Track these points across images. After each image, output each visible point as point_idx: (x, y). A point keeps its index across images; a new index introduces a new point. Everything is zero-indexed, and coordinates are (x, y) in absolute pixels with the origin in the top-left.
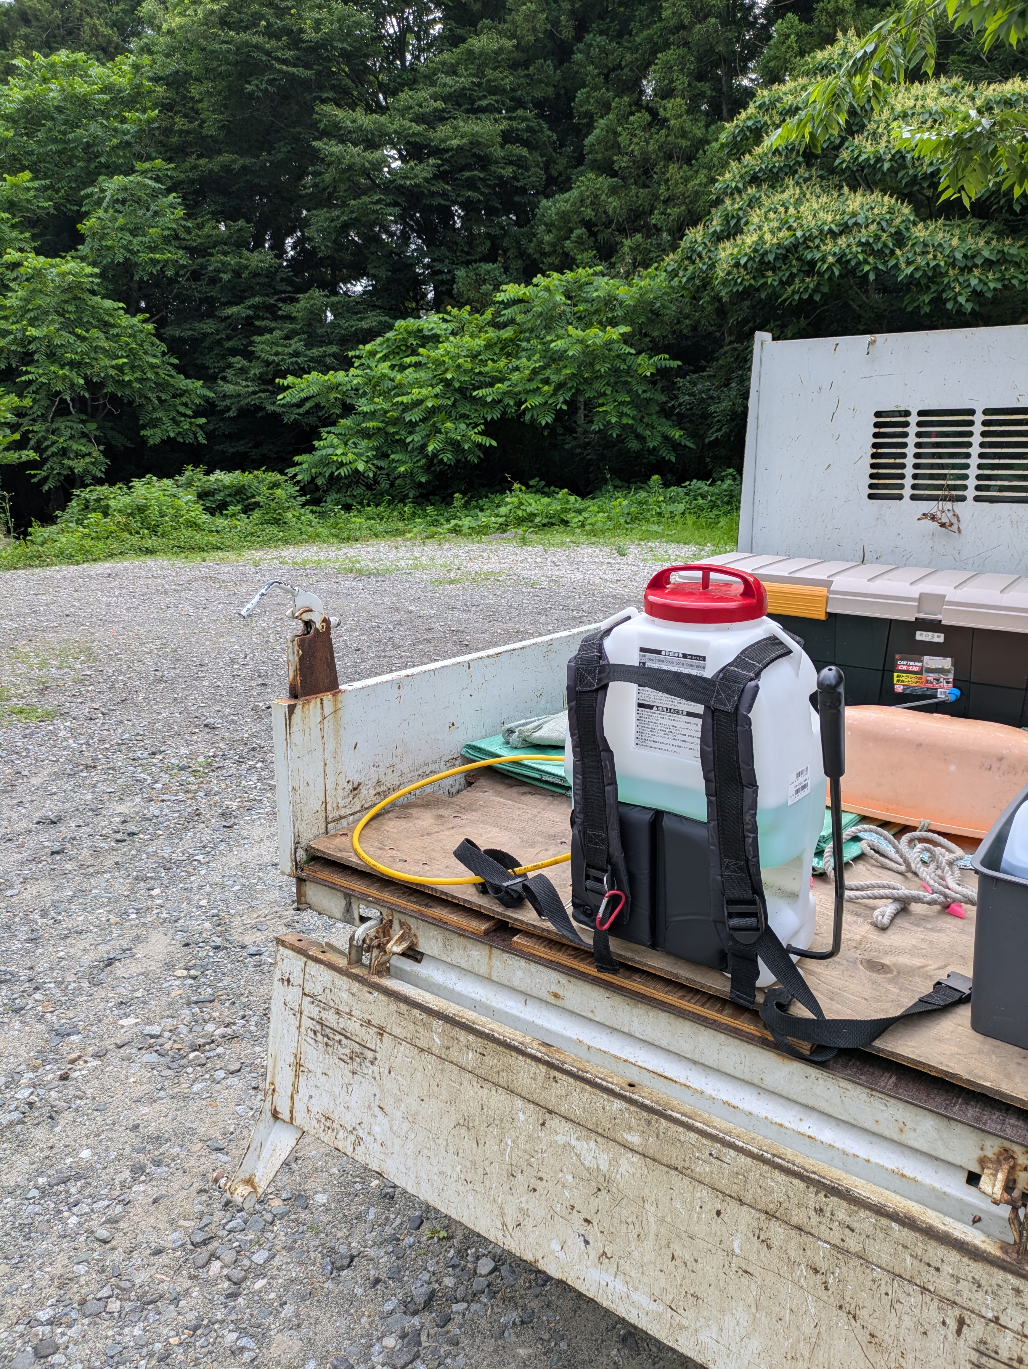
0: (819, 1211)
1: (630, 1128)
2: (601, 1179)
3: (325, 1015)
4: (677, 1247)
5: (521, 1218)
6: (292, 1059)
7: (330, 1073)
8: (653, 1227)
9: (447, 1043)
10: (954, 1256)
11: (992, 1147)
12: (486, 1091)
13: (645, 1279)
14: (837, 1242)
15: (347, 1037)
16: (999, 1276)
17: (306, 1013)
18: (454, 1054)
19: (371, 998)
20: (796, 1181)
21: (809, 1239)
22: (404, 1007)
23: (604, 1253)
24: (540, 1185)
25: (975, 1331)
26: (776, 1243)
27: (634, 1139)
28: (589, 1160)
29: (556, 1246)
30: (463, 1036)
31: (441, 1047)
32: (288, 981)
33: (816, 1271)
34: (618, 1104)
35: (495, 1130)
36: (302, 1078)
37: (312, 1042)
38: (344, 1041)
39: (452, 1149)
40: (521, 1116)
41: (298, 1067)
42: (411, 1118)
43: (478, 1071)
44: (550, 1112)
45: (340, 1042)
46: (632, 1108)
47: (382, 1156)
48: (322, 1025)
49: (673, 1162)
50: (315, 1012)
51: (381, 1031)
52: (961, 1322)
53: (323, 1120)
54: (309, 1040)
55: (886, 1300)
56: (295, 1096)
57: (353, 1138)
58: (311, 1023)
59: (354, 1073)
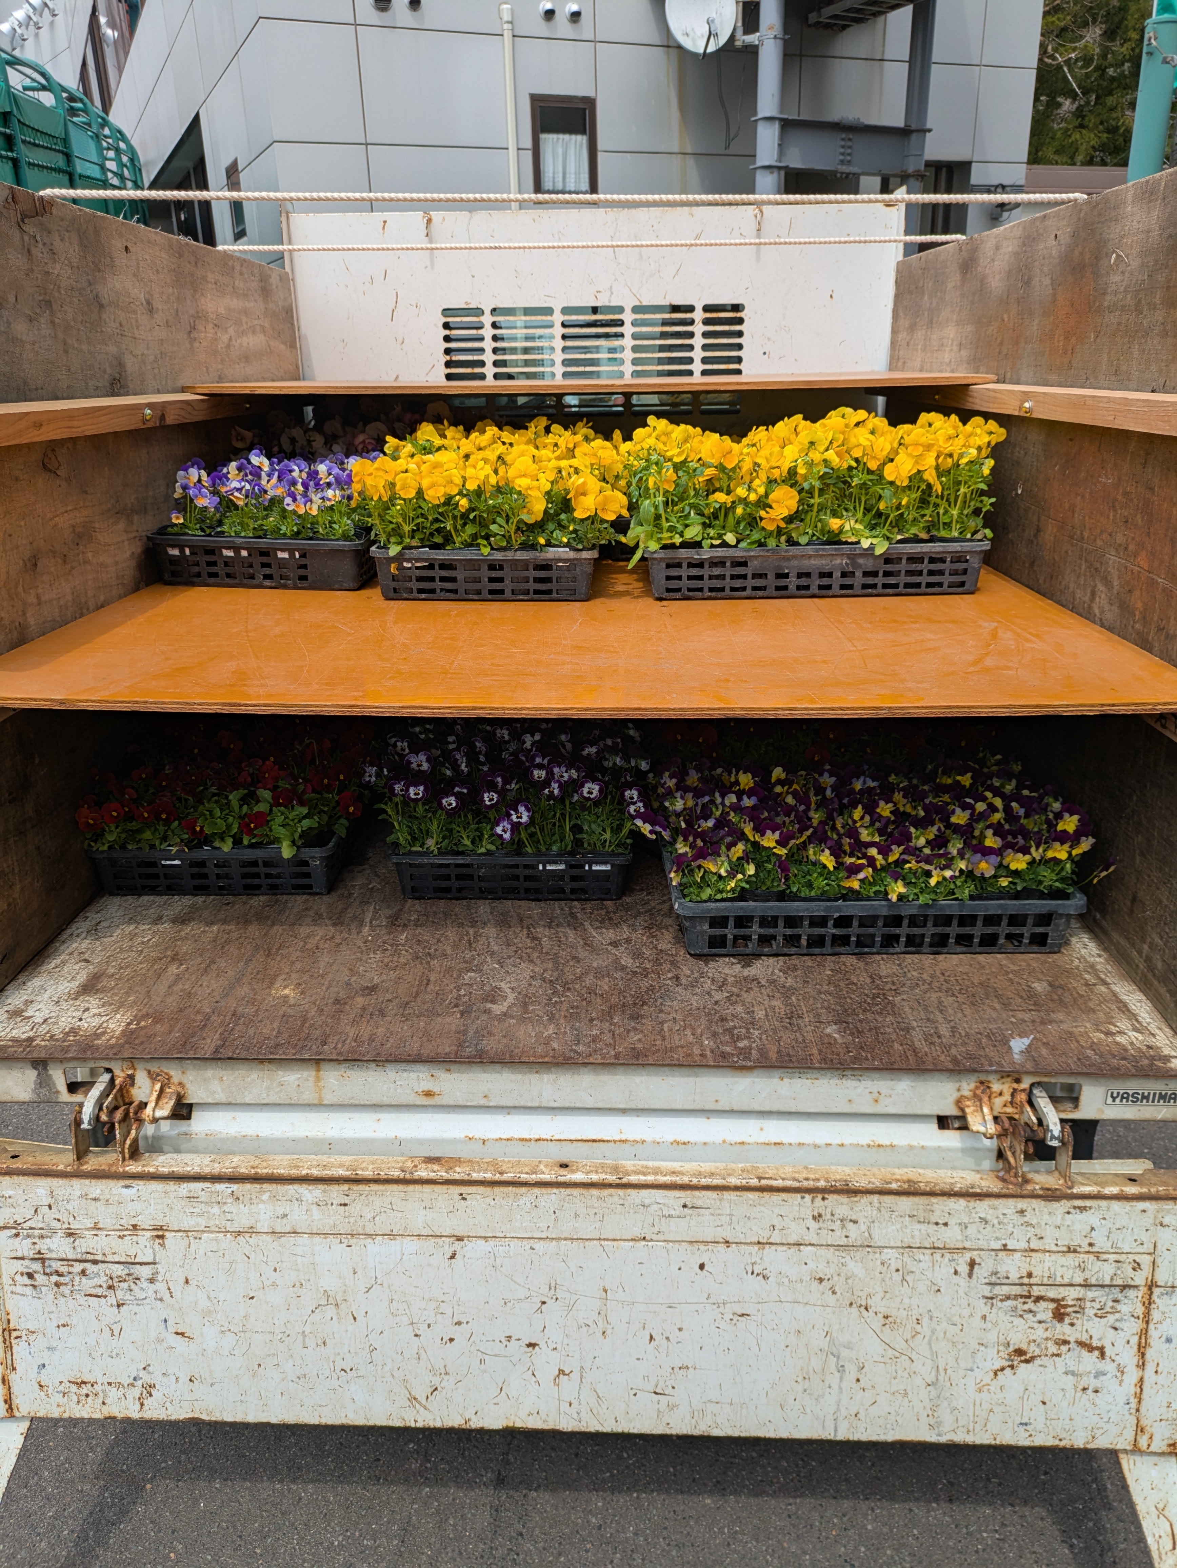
0: (817, 1218)
1: (577, 1217)
2: (545, 1290)
3: (43, 1245)
4: (654, 1326)
5: (436, 1381)
7: (74, 1321)
8: (622, 1316)
9: (280, 1211)
10: (961, 1204)
11: (966, 1085)
12: (356, 1249)
14: (843, 1242)
15: (95, 1262)
16: (1004, 1205)
18: (297, 1220)
19: (132, 1193)
20: (789, 1197)
21: (807, 1251)
22: (194, 1189)
23: (561, 1372)
24: (458, 1333)
25: (988, 1266)
26: (773, 1270)
29: (491, 1392)
30: (307, 1192)
31: (272, 1218)
33: (821, 1280)
35: (379, 1292)
36: (19, 1349)
37: (29, 1291)
38: (91, 1268)
39: (313, 1341)
40: (419, 1260)
41: (7, 1334)
42: (237, 1328)
43: (341, 1228)
44: (460, 1239)
45: (83, 1272)
46: (577, 1192)
47: (196, 1394)
48: (43, 1260)
49: (638, 1233)
50: (24, 1247)
51: (160, 1234)
52: (972, 1264)
53: (74, 1388)
54: (19, 1289)
55: (897, 1277)
56: (13, 1378)
57: (136, 1392)
58: (19, 1266)
59: (119, 1306)
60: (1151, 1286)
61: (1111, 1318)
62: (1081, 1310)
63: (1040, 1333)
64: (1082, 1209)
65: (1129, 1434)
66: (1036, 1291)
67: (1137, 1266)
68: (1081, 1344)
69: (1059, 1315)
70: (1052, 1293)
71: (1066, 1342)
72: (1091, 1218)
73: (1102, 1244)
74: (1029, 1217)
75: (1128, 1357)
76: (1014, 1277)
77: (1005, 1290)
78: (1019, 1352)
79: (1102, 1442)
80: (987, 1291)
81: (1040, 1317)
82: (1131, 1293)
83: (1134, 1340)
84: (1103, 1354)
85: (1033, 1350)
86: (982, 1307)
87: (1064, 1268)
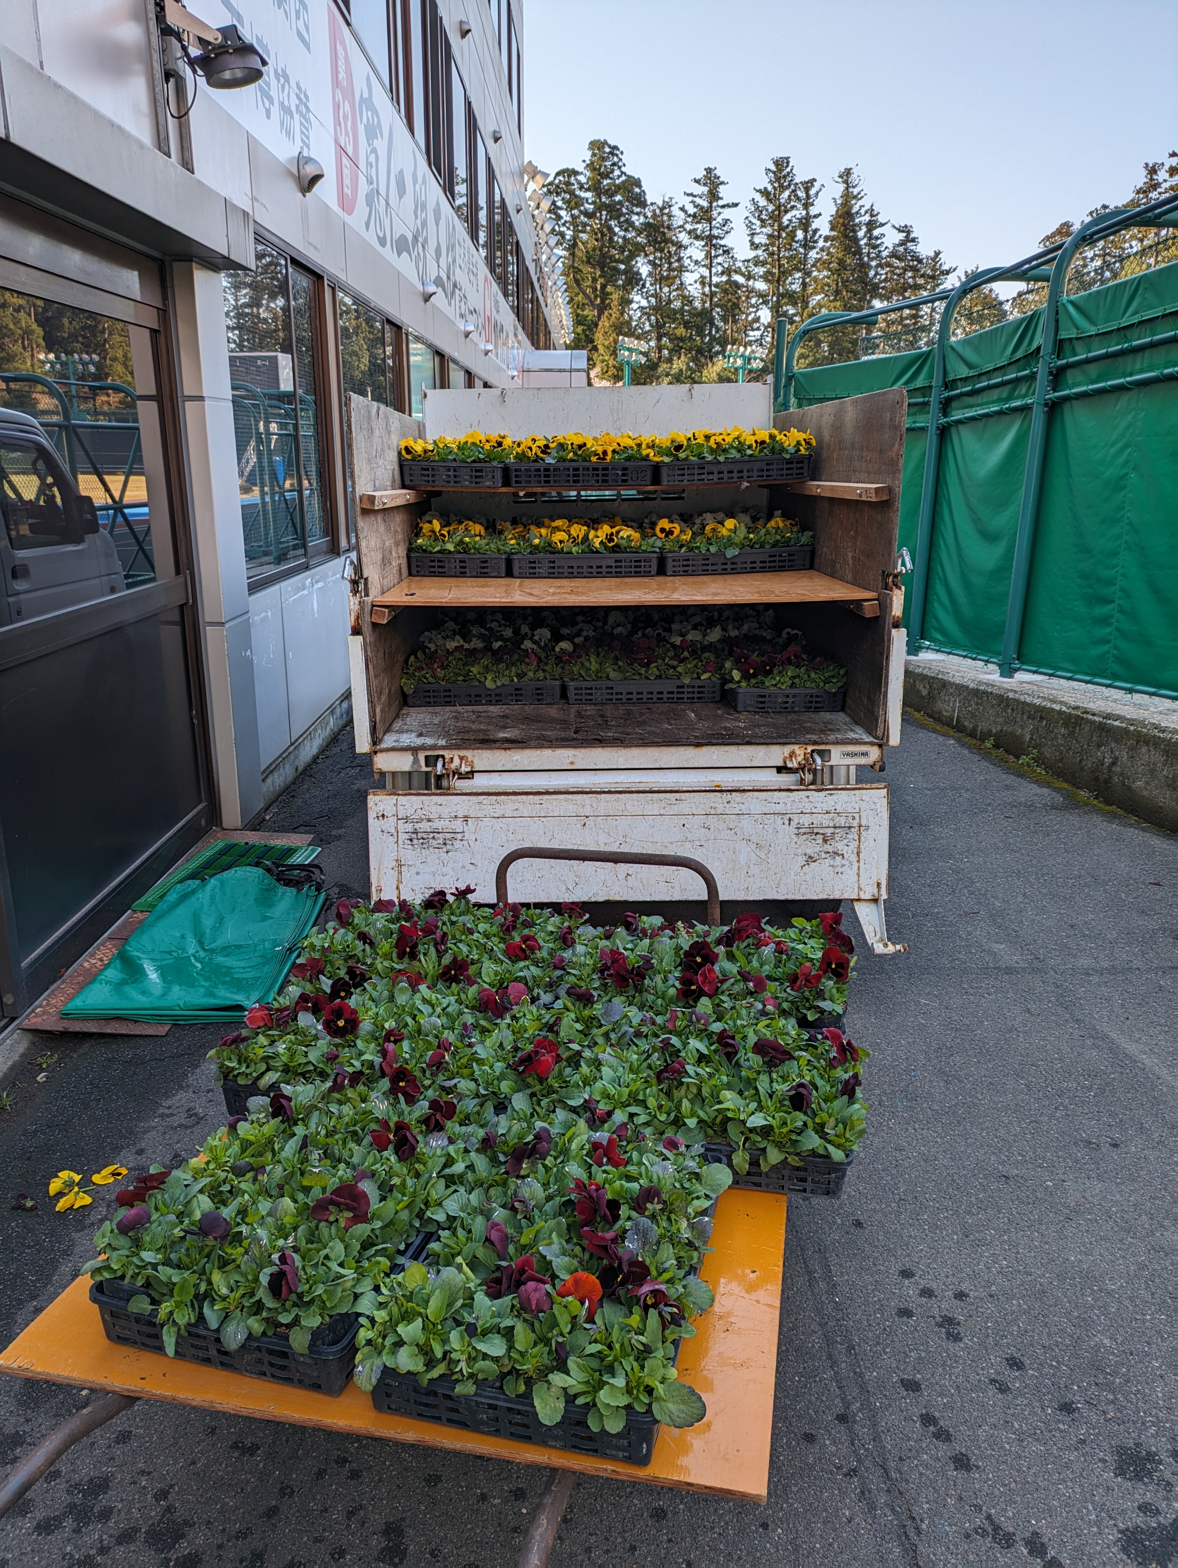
0: (729, 802)
1: (634, 805)
2: (621, 838)
3: (417, 826)
5: (578, 881)
6: (394, 863)
7: (428, 860)
9: (515, 807)
10: (784, 794)
11: (787, 750)
12: (546, 823)
14: (738, 812)
15: (439, 833)
16: (801, 794)
17: (401, 830)
18: (521, 811)
19: (456, 801)
20: (717, 794)
21: (725, 817)
22: (481, 798)
23: (628, 874)
25: (796, 819)
26: (713, 825)
27: (636, 810)
28: (613, 832)
29: (601, 885)
30: (526, 799)
31: (512, 810)
32: (383, 816)
33: (731, 829)
34: (627, 796)
36: (404, 874)
37: (410, 847)
38: (437, 836)
40: (571, 826)
41: (400, 867)
43: (540, 814)
44: (588, 817)
45: (433, 838)
46: (634, 795)
48: (417, 833)
49: (659, 811)
50: (409, 827)
51: (466, 818)
52: (790, 820)
53: (426, 891)
54: (406, 846)
55: (761, 827)
56: (401, 886)
58: (407, 836)
59: (447, 852)
60: (860, 826)
61: (845, 841)
62: (833, 838)
63: (818, 849)
64: (831, 795)
65: (856, 890)
66: (816, 831)
67: (854, 818)
68: (835, 853)
69: (825, 841)
70: (821, 831)
71: (829, 853)
72: (834, 798)
73: (840, 810)
74: (811, 799)
75: (854, 858)
76: (807, 824)
77: (803, 830)
78: (810, 857)
79: (846, 896)
80: (796, 831)
81: (818, 842)
82: (853, 830)
83: (856, 850)
84: (844, 858)
85: (816, 856)
86: (795, 838)
87: (825, 820)
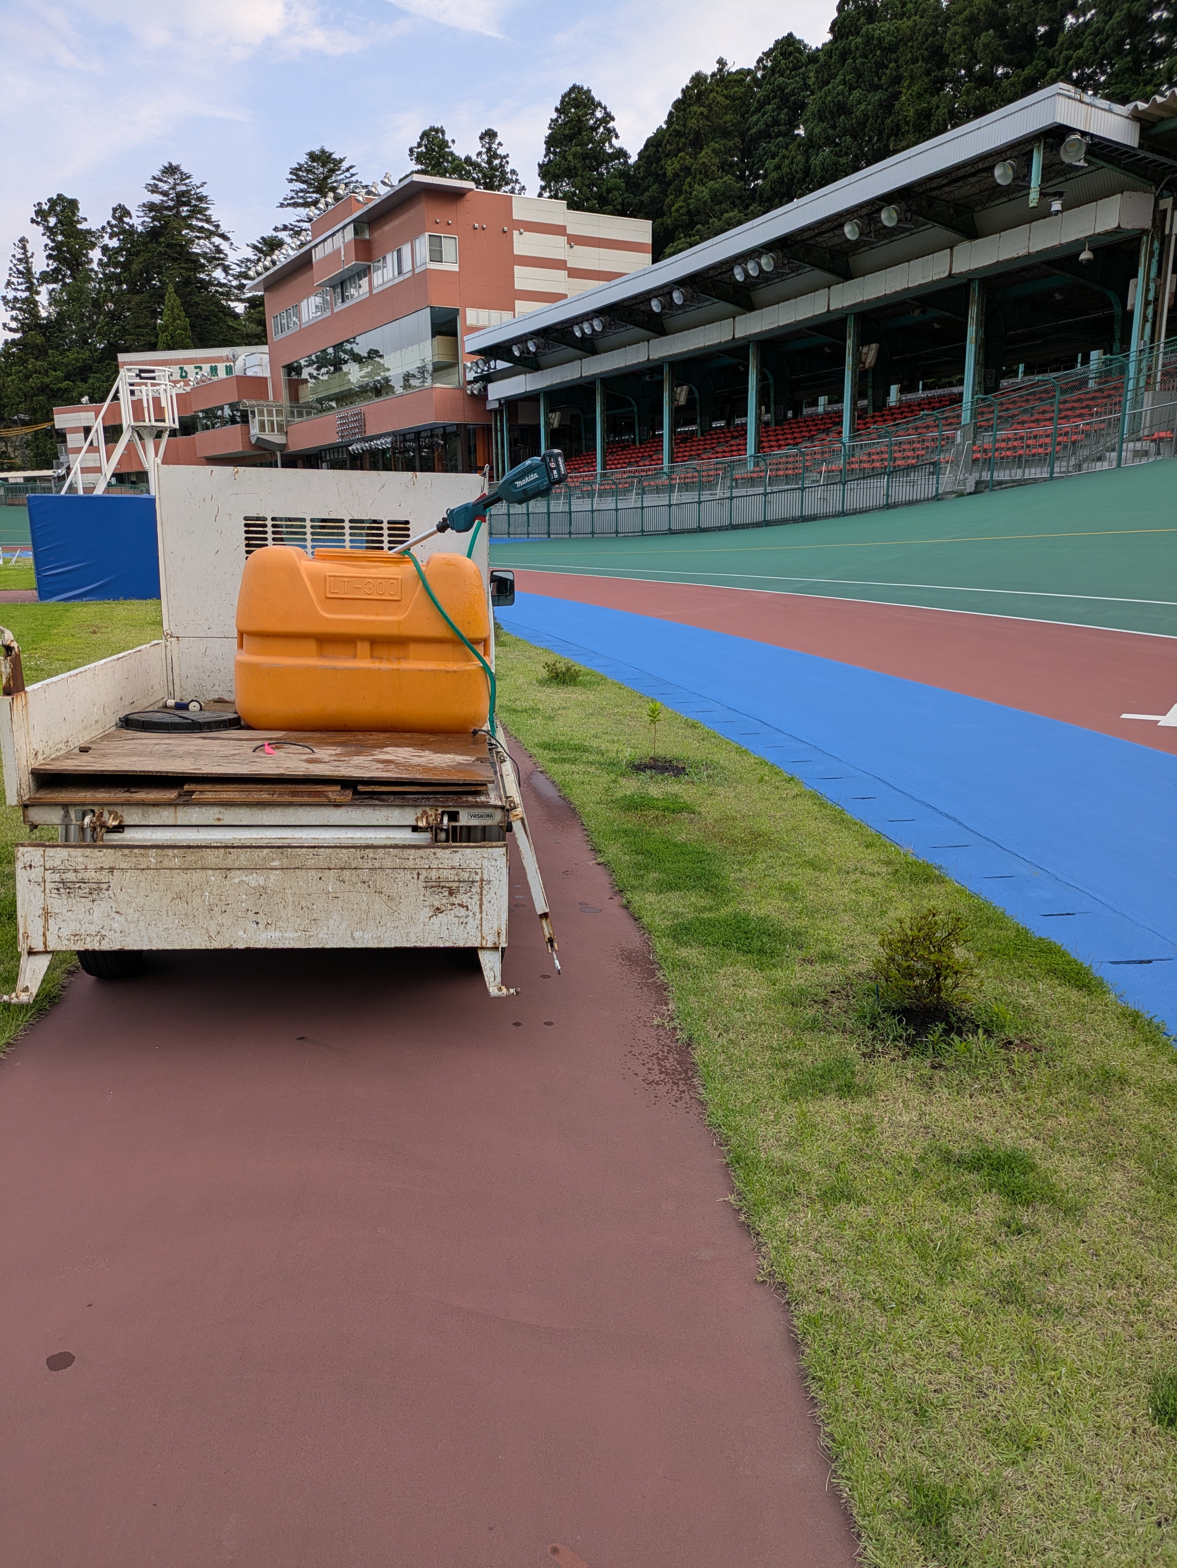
0: (362, 858)
1: (274, 859)
2: (261, 889)
3: (64, 876)
4: (303, 904)
5: (219, 929)
6: (41, 912)
7: (74, 908)
8: (291, 899)
9: (159, 860)
10: (413, 851)
11: (419, 811)
12: (189, 875)
13: (290, 925)
14: (371, 867)
15: (85, 883)
16: (428, 850)
17: (48, 880)
18: (166, 864)
19: (101, 854)
20: (351, 850)
21: (359, 871)
22: (126, 851)
23: (268, 923)
24: (228, 908)
25: (424, 873)
26: (347, 879)
27: (276, 863)
28: (253, 884)
29: (241, 933)
30: (170, 852)
31: (156, 863)
32: (31, 866)
33: (364, 882)
34: (265, 851)
35: (197, 892)
36: (51, 921)
37: (57, 896)
38: (83, 885)
39: (170, 913)
40: (213, 879)
41: (46, 914)
42: (141, 909)
43: (183, 867)
44: (229, 869)
45: (80, 888)
46: (273, 850)
47: (122, 939)
48: (64, 883)
49: (297, 866)
50: (56, 877)
51: (112, 870)
52: (418, 874)
53: (72, 937)
54: (53, 895)
55: (392, 880)
56: (47, 936)
57: (98, 938)
58: (53, 885)
59: (93, 901)
60: (482, 880)
61: (469, 894)
62: (458, 891)
63: (444, 901)
64: (456, 852)
65: (479, 939)
66: (442, 884)
67: (476, 873)
68: (459, 905)
69: (451, 894)
70: (447, 885)
71: (454, 904)
72: (459, 855)
73: (464, 866)
74: (438, 855)
75: (477, 909)
76: (434, 878)
77: (430, 884)
78: (438, 909)
79: (469, 945)
80: (424, 884)
81: (445, 894)
82: (475, 884)
83: (478, 902)
84: (467, 909)
85: (443, 908)
86: (423, 891)
87: (451, 875)
